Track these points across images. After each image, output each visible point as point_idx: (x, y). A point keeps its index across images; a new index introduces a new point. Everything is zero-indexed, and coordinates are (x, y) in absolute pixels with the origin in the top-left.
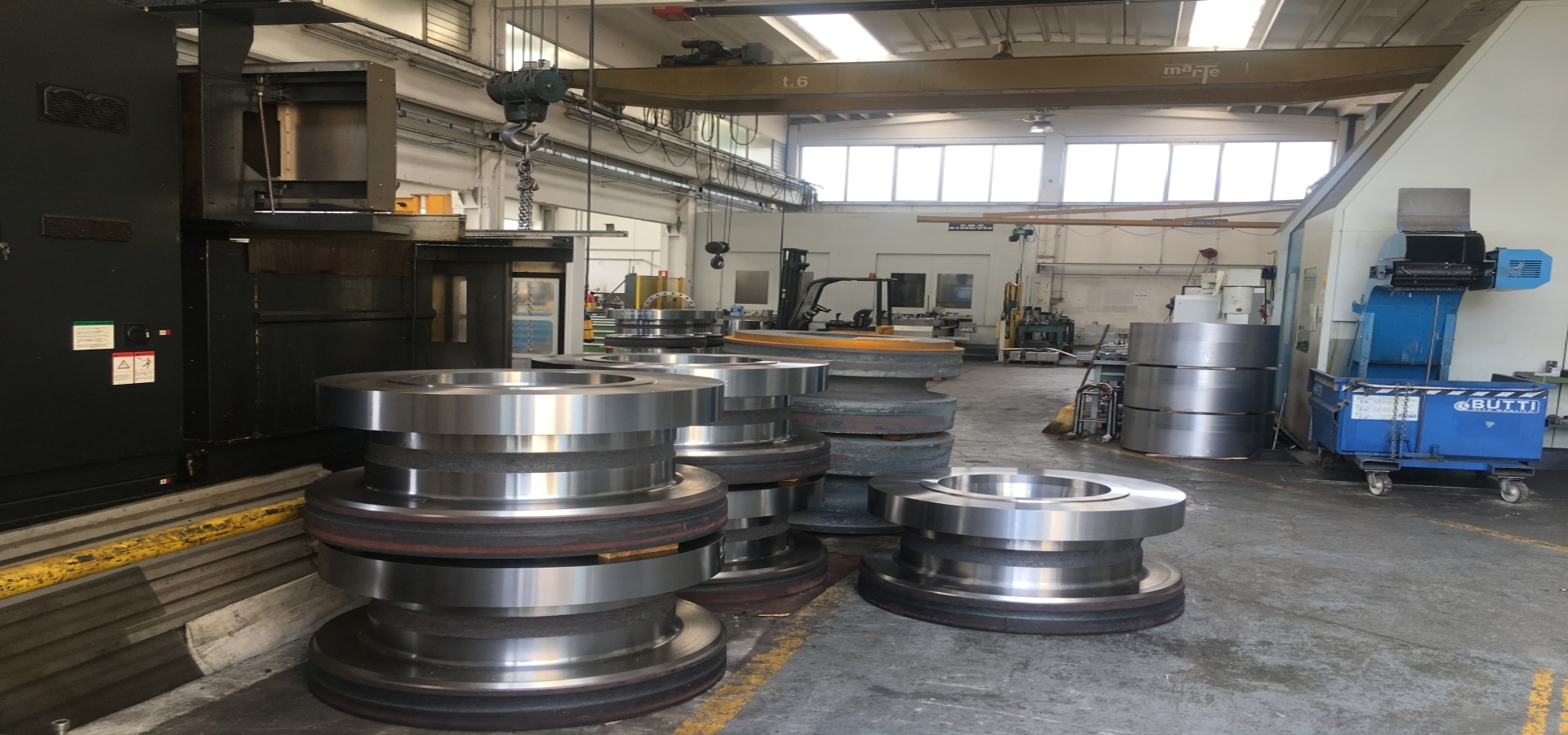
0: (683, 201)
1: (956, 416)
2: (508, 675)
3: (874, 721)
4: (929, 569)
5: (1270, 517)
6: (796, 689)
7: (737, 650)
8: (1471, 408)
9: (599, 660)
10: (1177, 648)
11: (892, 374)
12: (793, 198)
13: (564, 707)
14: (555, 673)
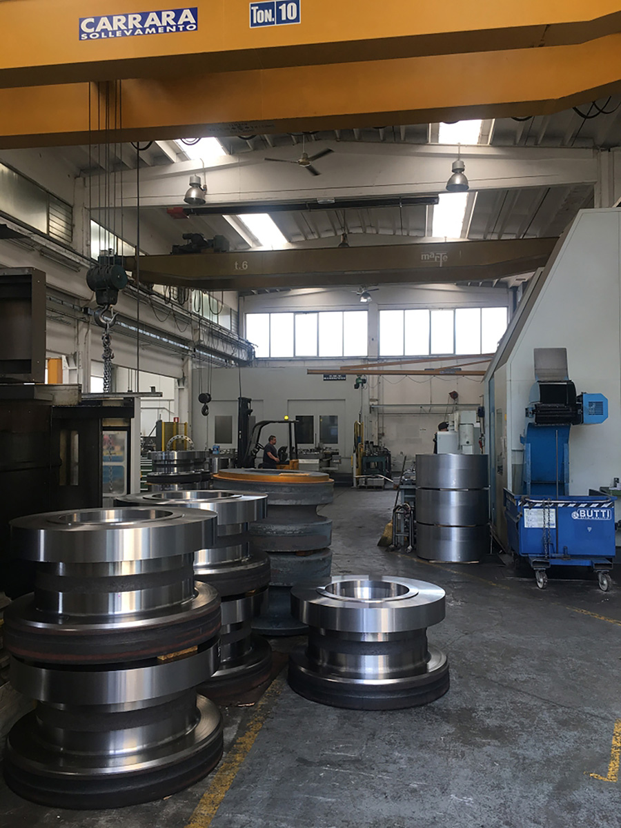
0: (185, 360)
1: (333, 534)
2: (111, 762)
3: (300, 785)
4: (323, 661)
5: (490, 609)
6: (260, 764)
7: (229, 735)
8: (579, 517)
9: (158, 746)
10: (446, 716)
11: (299, 503)
12: (243, 356)
13: (141, 786)
14: (135, 758)
